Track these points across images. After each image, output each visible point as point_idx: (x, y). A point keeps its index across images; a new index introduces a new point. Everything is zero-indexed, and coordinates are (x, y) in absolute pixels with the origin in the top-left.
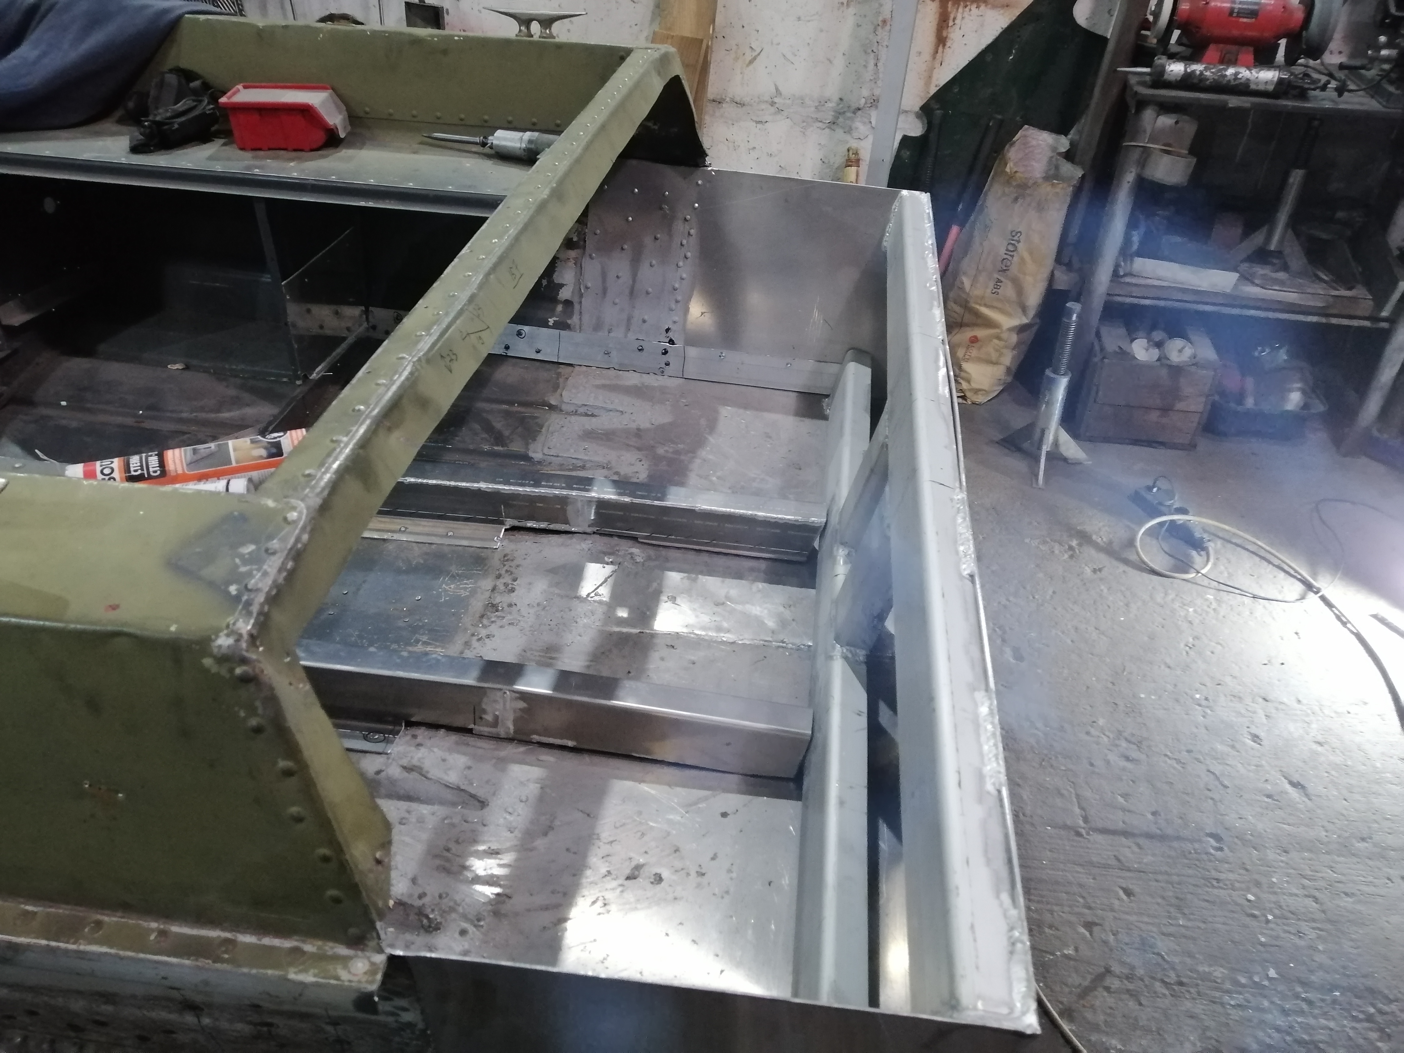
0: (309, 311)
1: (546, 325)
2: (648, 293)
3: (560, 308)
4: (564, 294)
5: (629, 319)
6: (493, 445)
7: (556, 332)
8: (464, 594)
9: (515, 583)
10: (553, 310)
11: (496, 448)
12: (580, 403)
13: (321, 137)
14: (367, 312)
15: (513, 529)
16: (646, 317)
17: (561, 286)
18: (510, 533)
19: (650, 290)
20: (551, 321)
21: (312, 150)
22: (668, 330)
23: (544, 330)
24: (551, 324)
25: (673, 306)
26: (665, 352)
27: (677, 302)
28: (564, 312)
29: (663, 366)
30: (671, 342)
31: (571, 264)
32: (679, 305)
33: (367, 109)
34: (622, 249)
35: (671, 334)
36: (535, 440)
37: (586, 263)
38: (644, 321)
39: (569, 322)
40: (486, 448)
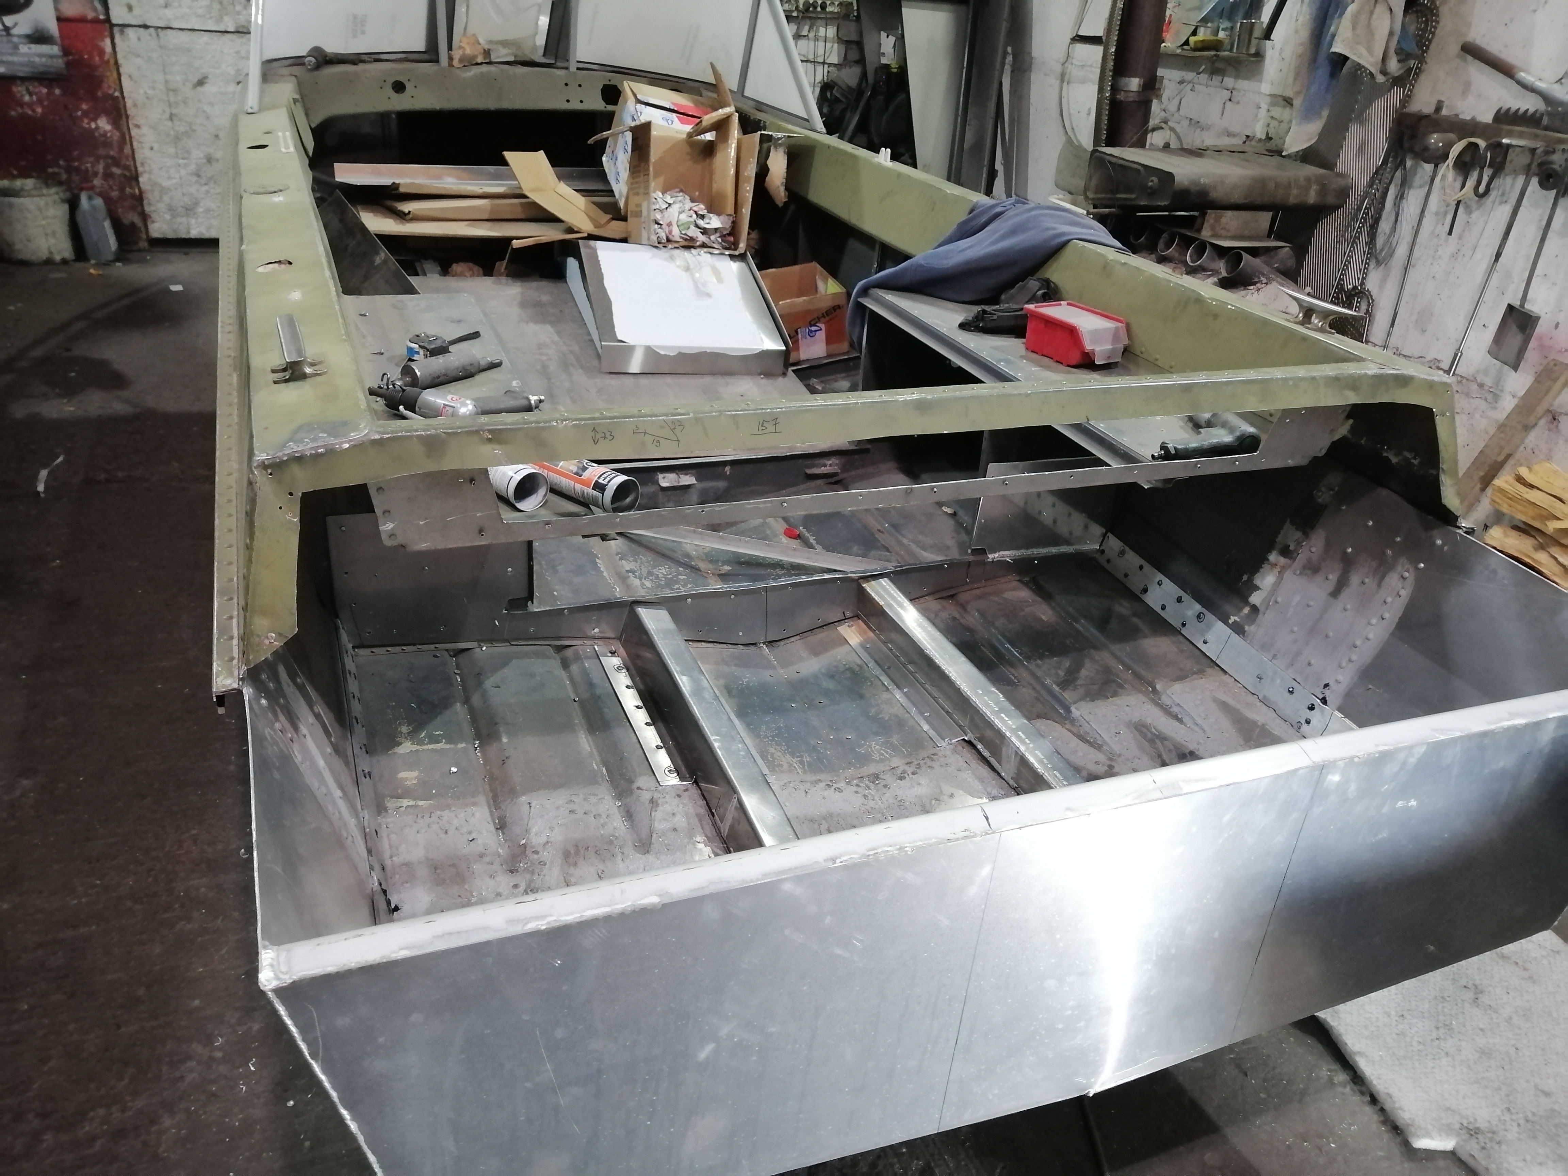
0: (1070, 515)
1: (1225, 621)
2: (1327, 636)
3: (1246, 610)
4: (1255, 598)
5: (1299, 653)
6: (1055, 683)
7: (1229, 631)
8: (876, 756)
9: (911, 776)
10: (1240, 609)
11: (1054, 686)
12: (1177, 701)
13: (1076, 358)
14: (1104, 536)
15: (969, 743)
16: (1313, 662)
17: (1257, 588)
18: (965, 744)
19: (1331, 634)
20: (1232, 619)
21: (1068, 366)
22: (1326, 685)
23: (1220, 624)
24: (1230, 622)
25: (1344, 664)
26: (1312, 708)
27: (1350, 661)
28: (1248, 616)
29: (1303, 722)
30: (1324, 701)
31: (1276, 571)
32: (1350, 665)
33: (1143, 349)
34: (1327, 578)
35: (1327, 692)
36: (1093, 701)
37: (1288, 575)
38: (1309, 664)
39: (1247, 628)
40: (1048, 681)
